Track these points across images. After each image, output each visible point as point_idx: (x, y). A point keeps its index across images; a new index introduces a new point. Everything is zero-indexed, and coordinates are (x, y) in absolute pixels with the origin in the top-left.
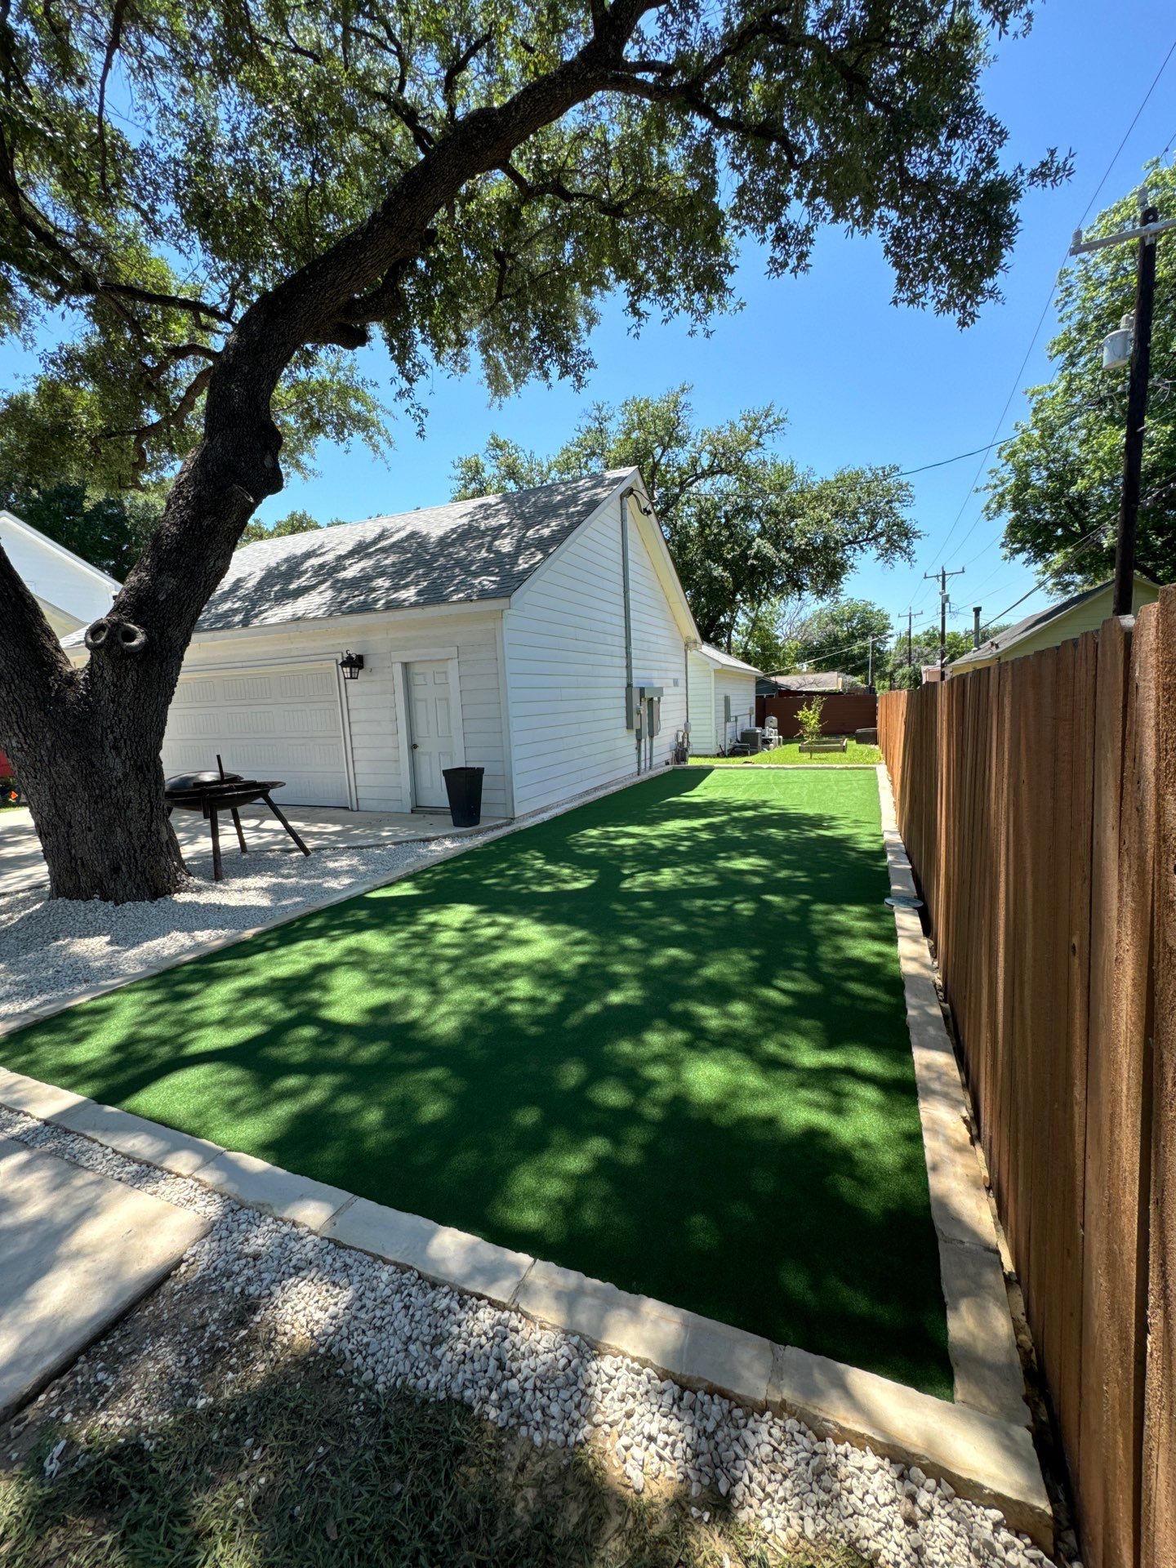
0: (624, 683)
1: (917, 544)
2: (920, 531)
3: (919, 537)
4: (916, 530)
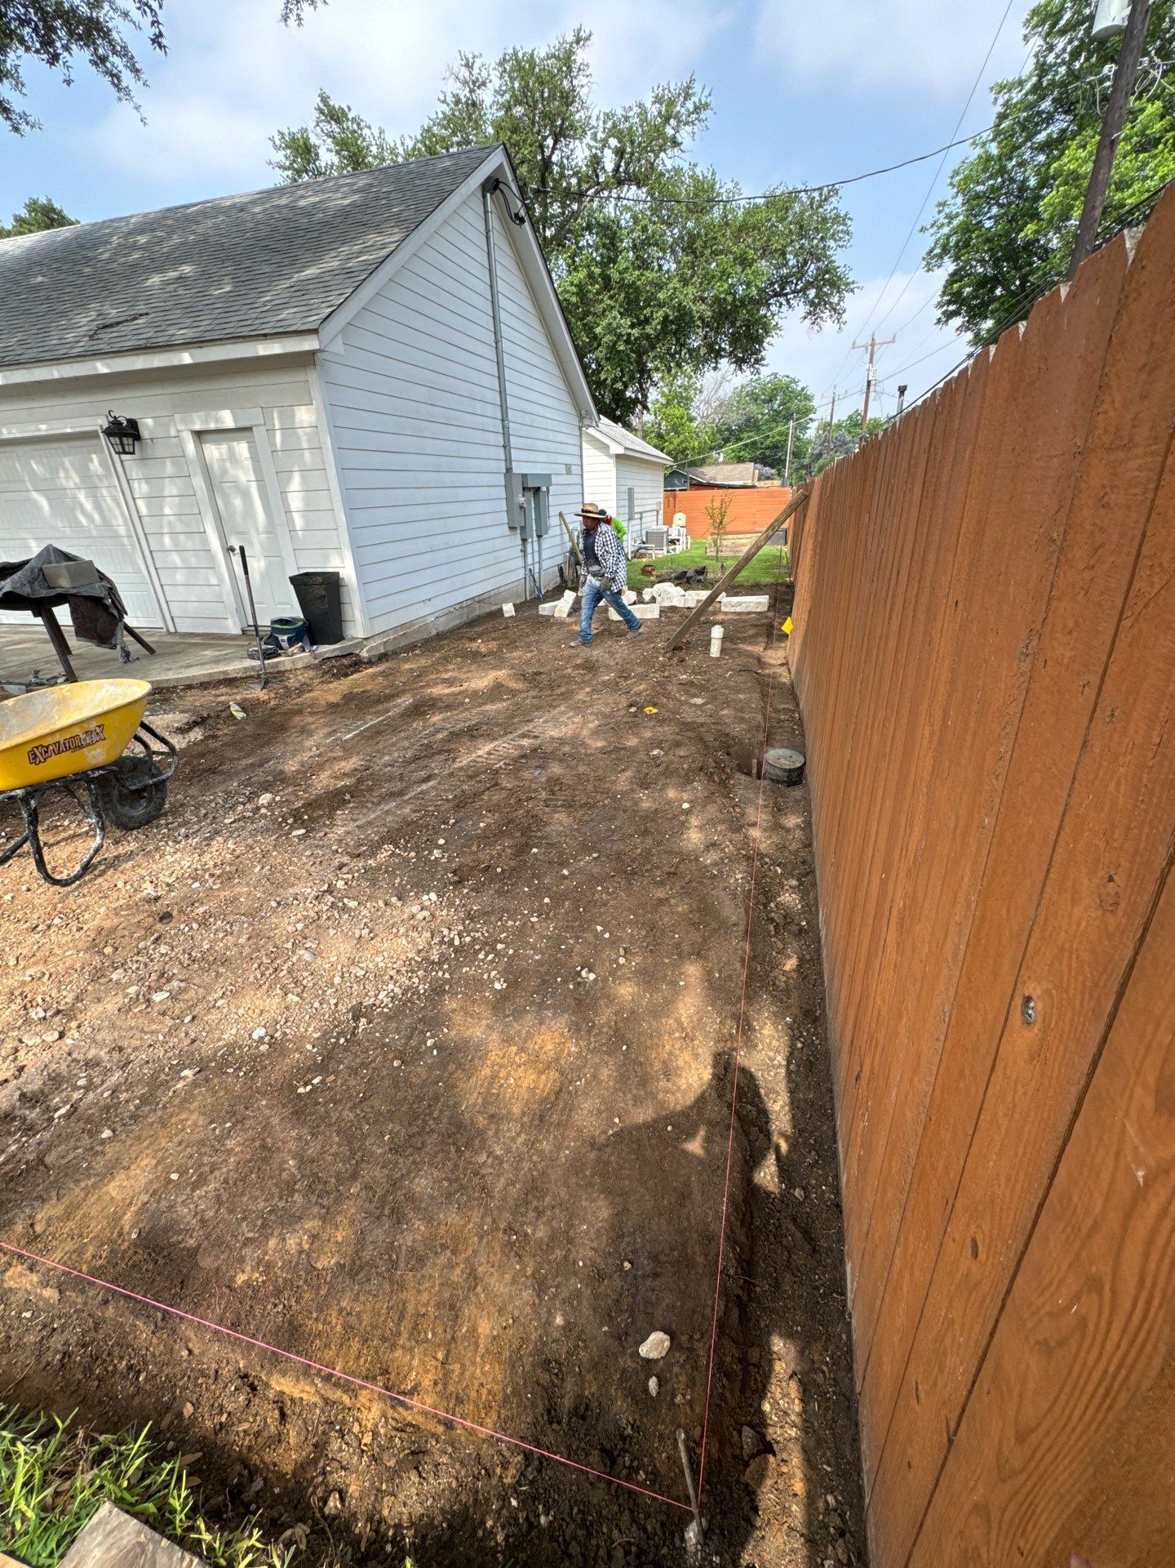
0: (502, 467)
1: (848, 300)
2: (853, 282)
3: (852, 291)
4: (850, 280)
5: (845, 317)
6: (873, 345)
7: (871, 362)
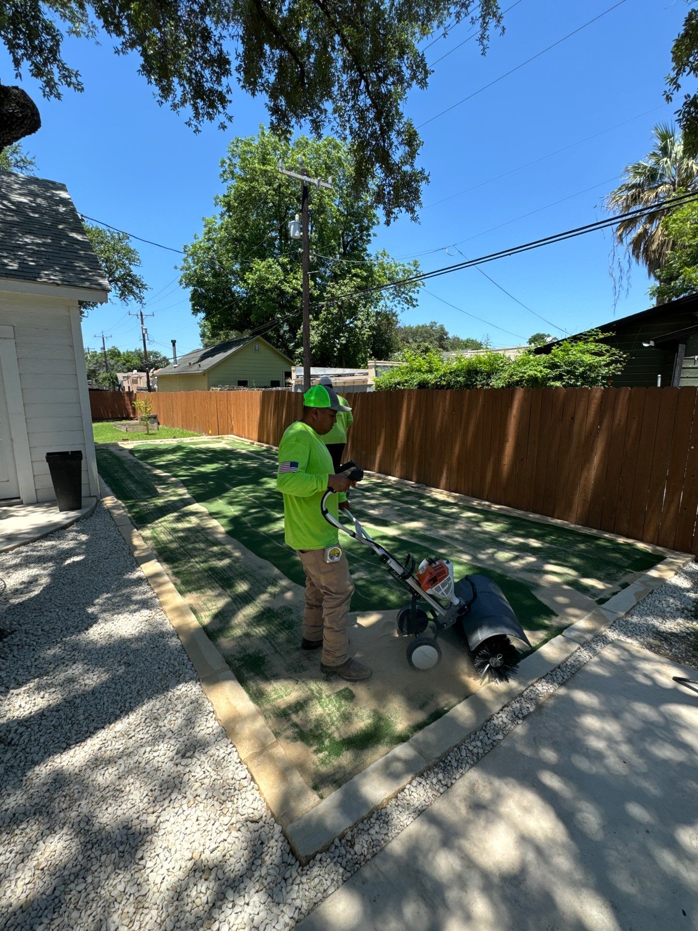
1: (145, 294)
2: (146, 285)
3: (146, 289)
4: (144, 283)
5: (144, 301)
6: (142, 315)
7: (142, 324)
